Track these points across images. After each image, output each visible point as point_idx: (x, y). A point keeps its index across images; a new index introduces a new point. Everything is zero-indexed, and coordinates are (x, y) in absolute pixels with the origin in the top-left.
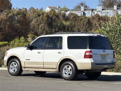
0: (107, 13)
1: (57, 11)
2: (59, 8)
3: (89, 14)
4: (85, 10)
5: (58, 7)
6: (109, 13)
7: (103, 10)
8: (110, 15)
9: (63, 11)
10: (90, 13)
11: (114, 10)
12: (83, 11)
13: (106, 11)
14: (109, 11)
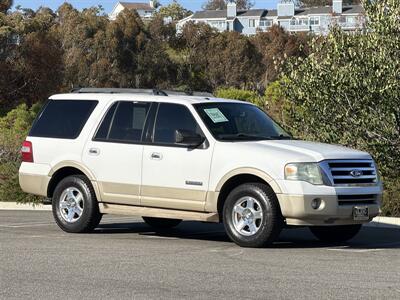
0: (312, 22)
1: (149, 15)
2: (156, 7)
3: (251, 27)
4: (238, 14)
5: (151, 5)
6: (317, 22)
7: (297, 12)
8: (322, 29)
9: (170, 18)
10: (257, 23)
11: (335, 14)
12: (232, 18)
13: (309, 17)
14: (316, 17)
